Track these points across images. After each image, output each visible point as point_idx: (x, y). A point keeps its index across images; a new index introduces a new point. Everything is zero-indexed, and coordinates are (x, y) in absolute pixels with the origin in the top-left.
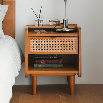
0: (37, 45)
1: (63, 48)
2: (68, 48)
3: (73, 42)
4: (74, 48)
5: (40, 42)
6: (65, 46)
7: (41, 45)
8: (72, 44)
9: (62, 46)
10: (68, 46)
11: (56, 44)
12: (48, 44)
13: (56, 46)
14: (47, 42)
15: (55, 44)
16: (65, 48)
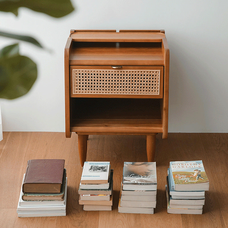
0: (88, 82)
1: (135, 87)
2: (144, 88)
3: (154, 77)
4: (155, 88)
5: (93, 76)
6: (138, 84)
7: (93, 82)
8: (151, 80)
9: (132, 84)
10: (144, 84)
11: (122, 79)
12: (108, 79)
13: (122, 83)
14: (105, 76)
15: (120, 79)
16: (138, 87)
